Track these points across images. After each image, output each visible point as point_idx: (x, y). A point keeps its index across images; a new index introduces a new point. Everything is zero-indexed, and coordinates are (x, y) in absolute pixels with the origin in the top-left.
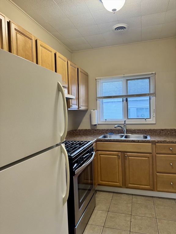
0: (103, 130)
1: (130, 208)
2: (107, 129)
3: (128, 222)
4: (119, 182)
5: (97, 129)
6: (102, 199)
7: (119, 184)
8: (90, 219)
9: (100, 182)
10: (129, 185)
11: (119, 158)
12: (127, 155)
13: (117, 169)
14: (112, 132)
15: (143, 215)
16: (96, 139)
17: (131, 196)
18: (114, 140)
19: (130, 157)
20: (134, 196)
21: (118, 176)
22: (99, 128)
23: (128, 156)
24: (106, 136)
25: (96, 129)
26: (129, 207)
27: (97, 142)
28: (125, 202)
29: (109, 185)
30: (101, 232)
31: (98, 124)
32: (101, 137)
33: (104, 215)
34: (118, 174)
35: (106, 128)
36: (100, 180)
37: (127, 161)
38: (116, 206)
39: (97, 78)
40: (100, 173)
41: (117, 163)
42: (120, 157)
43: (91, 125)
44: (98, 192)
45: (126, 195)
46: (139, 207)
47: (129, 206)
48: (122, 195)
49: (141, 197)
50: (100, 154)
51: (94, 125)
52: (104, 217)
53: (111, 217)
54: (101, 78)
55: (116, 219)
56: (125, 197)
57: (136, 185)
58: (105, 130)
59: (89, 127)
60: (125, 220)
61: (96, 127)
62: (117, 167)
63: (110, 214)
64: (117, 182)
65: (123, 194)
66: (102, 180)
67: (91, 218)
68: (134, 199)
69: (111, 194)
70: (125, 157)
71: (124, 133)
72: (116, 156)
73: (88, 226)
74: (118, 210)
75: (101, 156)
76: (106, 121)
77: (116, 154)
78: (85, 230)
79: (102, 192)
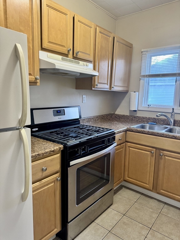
0: (144, 118)
1: (153, 220)
2: (149, 118)
3: (142, 237)
4: (149, 184)
5: (137, 116)
6: (124, 198)
7: (148, 186)
8: (99, 217)
9: (127, 178)
10: (161, 191)
11: (152, 156)
12: (162, 153)
13: (149, 169)
14: (155, 121)
15: (167, 235)
16: (126, 128)
17: (162, 205)
18: (149, 132)
19: (166, 157)
20: (166, 206)
21: (148, 176)
22: (139, 114)
23: (165, 156)
24: (144, 125)
25: (135, 116)
26: (153, 218)
27: (127, 132)
28: (151, 210)
29: (137, 184)
30: (103, 237)
31: (139, 110)
32: (135, 126)
33: (117, 218)
34: (148, 174)
35: (148, 116)
36: (127, 176)
37: (162, 162)
38: (137, 211)
39: (143, 50)
40: (127, 168)
41: (149, 161)
42: (154, 154)
43: (131, 111)
44: (124, 188)
45: (156, 201)
46: (166, 221)
47: (154, 216)
48: (151, 200)
49: (175, 209)
50: (129, 147)
51: (133, 111)
52: (116, 220)
53: (124, 223)
54: (148, 49)
55: (129, 227)
56: (153, 203)
57: (170, 194)
58: (146, 118)
59: (127, 113)
60: (140, 233)
61: (136, 114)
62: (149, 166)
63: (125, 219)
64: (146, 184)
65: (154, 200)
66: (129, 176)
67: (101, 216)
68: (165, 210)
69: (139, 195)
70: (160, 156)
71: (169, 125)
72: (149, 153)
73: (93, 224)
74: (136, 217)
75: (130, 148)
76: (148, 108)
77: (148, 149)
78: (88, 228)
79: (128, 190)
